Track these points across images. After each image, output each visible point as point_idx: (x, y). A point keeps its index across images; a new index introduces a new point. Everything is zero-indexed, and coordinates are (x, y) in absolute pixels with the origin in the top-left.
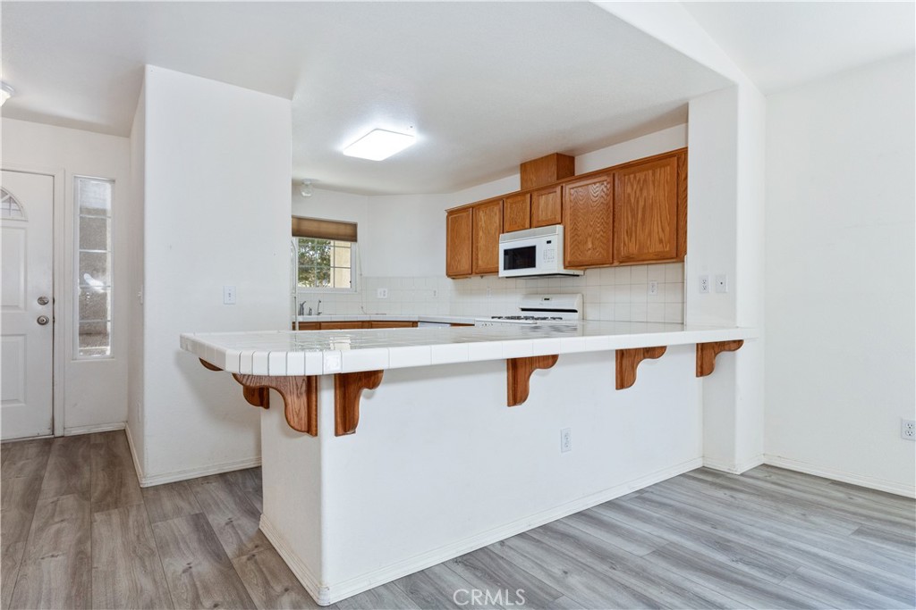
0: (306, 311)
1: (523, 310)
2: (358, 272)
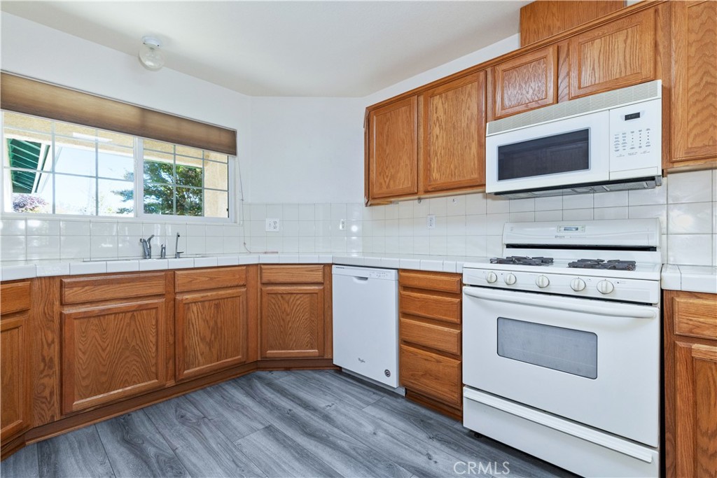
0: (155, 251)
1: (509, 246)
2: (239, 197)
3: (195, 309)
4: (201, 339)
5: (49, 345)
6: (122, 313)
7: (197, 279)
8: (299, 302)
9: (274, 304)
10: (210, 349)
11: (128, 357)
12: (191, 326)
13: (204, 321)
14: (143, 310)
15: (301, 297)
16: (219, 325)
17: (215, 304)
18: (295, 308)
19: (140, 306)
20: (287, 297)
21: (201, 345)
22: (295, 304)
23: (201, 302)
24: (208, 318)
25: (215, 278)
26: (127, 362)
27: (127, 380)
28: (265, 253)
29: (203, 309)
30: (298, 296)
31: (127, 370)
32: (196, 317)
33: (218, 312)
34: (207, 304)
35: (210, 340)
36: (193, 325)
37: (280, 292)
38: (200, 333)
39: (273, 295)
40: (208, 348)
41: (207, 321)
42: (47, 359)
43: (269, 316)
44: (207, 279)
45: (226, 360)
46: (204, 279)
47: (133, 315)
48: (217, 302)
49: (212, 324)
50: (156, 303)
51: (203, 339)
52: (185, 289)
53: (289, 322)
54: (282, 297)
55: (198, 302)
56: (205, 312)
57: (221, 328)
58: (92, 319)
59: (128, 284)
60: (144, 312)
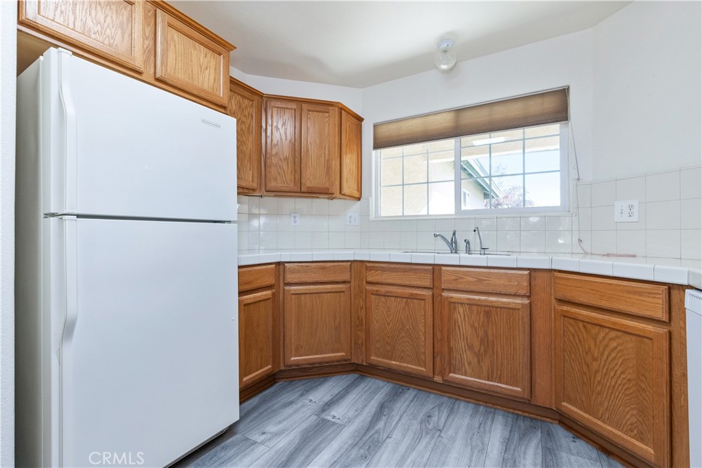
2: (573, 175)
3: (461, 310)
4: (469, 347)
5: (361, 309)
6: (400, 297)
7: (462, 278)
8: (614, 344)
9: (573, 336)
10: (479, 362)
11: (403, 337)
12: (457, 328)
13: (472, 327)
14: (414, 299)
15: (617, 337)
16: (490, 339)
17: (484, 311)
18: (606, 353)
19: (412, 294)
20: (595, 330)
21: (469, 353)
22: (606, 346)
23: (468, 304)
24: (476, 325)
25: (484, 280)
26: (403, 342)
27: (402, 357)
28: (608, 255)
29: (471, 313)
30: (613, 334)
31: (403, 348)
32: (463, 320)
33: (488, 321)
34: (474, 308)
35: (479, 351)
36: (459, 328)
37: (581, 319)
38: (467, 339)
39: (571, 321)
40: (476, 360)
41: (475, 328)
42: (360, 318)
43: (564, 350)
44: (475, 279)
45: (499, 385)
46: (470, 279)
47: (407, 301)
48: (487, 309)
49: (481, 333)
50: (423, 295)
51: (471, 347)
52: (451, 286)
53: (597, 372)
54: (584, 327)
55: (464, 304)
56: (473, 316)
57: (493, 343)
58: (381, 297)
59: (402, 274)
60: (416, 301)
